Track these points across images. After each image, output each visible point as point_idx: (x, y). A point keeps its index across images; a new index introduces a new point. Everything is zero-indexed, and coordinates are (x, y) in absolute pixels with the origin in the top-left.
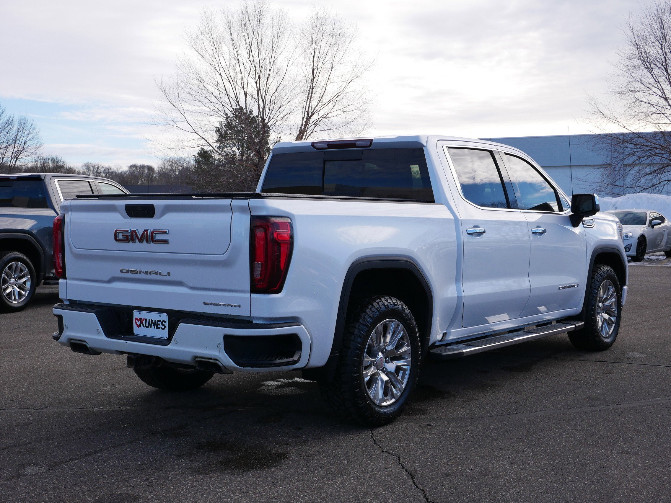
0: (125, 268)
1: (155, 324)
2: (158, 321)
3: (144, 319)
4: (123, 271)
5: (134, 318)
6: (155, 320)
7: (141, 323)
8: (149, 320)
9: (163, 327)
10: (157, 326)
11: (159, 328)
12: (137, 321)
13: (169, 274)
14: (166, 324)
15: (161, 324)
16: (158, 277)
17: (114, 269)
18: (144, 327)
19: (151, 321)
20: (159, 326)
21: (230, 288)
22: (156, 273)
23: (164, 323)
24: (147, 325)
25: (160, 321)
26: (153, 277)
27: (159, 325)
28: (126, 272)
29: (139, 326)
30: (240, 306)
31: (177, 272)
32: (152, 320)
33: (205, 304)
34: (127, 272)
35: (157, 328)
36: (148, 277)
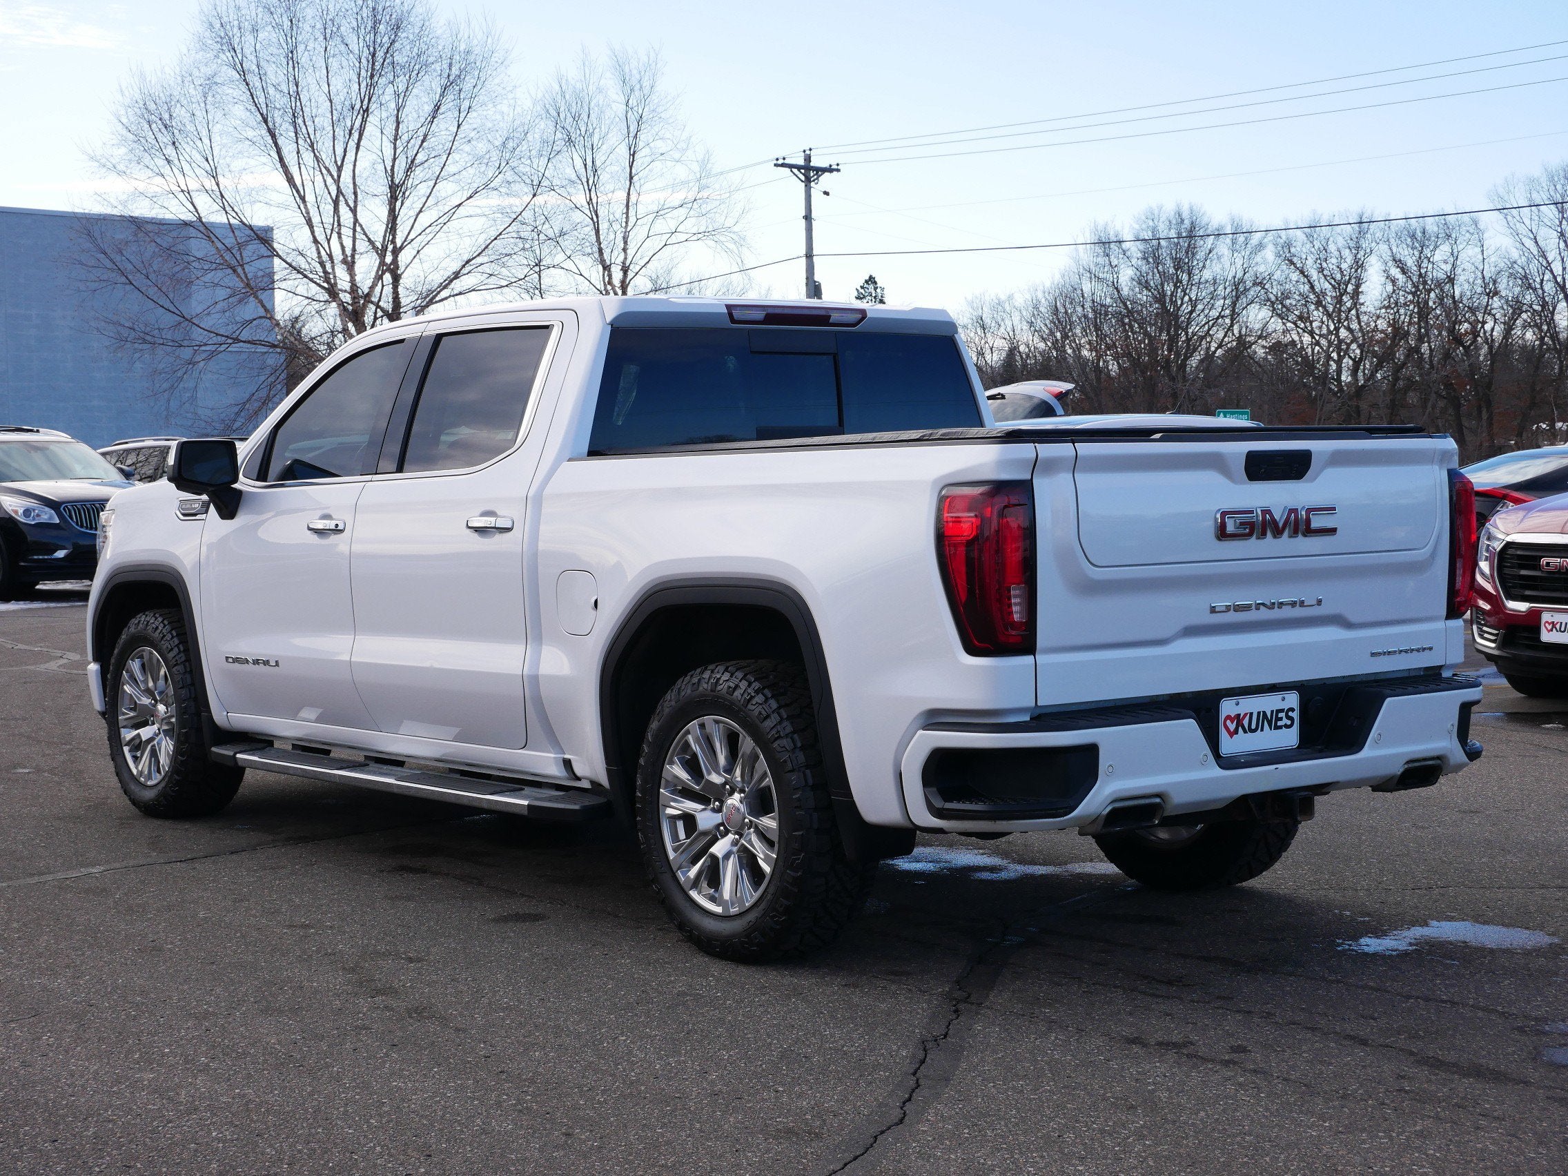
0: (1220, 604)
1: (1271, 720)
2: (1279, 711)
3: (1246, 715)
4: (1217, 609)
5: (1223, 715)
6: (1272, 712)
7: (1239, 723)
8: (1259, 713)
9: (1289, 722)
10: (1276, 723)
11: (1280, 727)
12: (1228, 722)
13: (1319, 602)
14: (1295, 715)
15: (1284, 718)
16: (1298, 612)
17: (1195, 606)
18: (1245, 732)
19: (1263, 716)
20: (1279, 723)
21: (1408, 616)
22: (1293, 604)
23: (1290, 714)
24: (1253, 726)
25: (1282, 711)
26: (1287, 613)
27: (1281, 719)
28: (1224, 609)
29: (1232, 734)
30: (1431, 649)
31: (1336, 598)
32: (1264, 712)
33: (1373, 654)
34: (1228, 608)
35: (1277, 728)
36: (1276, 614)
